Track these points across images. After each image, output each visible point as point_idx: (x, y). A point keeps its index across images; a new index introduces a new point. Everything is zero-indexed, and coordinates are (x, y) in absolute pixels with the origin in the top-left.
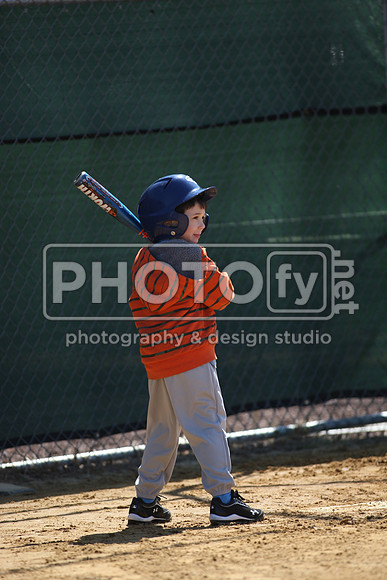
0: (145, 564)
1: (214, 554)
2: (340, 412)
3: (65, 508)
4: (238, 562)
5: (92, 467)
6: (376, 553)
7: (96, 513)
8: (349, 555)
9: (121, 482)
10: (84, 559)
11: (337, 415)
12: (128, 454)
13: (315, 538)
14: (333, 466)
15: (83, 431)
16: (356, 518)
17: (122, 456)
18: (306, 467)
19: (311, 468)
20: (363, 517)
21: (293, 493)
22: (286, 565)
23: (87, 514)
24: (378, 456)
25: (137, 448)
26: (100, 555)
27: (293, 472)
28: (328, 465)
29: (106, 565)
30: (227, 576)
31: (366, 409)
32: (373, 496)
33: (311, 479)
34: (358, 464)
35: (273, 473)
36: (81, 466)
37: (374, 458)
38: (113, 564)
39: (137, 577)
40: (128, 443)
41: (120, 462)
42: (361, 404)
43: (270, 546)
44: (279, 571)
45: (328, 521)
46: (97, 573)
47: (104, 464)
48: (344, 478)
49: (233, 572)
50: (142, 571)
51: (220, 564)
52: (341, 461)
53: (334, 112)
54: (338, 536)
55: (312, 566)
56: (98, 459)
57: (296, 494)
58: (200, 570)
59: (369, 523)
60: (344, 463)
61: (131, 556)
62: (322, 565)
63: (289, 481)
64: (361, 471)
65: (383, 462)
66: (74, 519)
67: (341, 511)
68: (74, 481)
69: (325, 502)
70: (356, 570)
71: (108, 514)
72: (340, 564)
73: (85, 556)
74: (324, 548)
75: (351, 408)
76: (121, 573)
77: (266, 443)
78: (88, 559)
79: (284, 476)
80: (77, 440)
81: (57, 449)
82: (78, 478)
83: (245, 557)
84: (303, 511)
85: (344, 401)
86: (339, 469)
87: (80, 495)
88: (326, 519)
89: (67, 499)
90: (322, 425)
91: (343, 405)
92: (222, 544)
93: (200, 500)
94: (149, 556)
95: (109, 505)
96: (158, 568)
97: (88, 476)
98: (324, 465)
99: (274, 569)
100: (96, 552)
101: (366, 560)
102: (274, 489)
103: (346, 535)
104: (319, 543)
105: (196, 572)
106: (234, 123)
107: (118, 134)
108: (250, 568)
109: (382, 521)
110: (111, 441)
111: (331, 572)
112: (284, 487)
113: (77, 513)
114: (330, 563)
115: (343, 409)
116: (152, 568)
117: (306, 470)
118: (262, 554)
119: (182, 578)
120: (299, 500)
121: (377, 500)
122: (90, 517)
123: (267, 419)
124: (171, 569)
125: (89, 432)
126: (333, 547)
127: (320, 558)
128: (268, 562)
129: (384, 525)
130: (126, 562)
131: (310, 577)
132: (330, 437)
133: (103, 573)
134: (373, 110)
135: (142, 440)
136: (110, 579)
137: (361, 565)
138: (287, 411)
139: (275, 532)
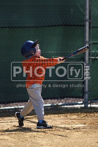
0: (16, 137)
1: (34, 135)
2: (67, 101)
4: (40, 138)
5: (4, 111)
6: (75, 138)
7: (5, 123)
8: (68, 138)
9: (11, 116)
10: (1, 135)
12: (13, 109)
13: (60, 133)
14: (65, 115)
15: (2, 102)
16: (71, 128)
17: (12, 109)
18: (58, 115)
19: (60, 115)
21: (55, 121)
23: (2, 123)
24: (77, 113)
25: (16, 107)
26: (5, 134)
27: (55, 116)
29: (6, 136)
30: (37, 141)
33: (59, 118)
34: (72, 115)
35: (50, 116)
36: (1, 111)
37: (76, 114)
38: (8, 136)
39: (14, 140)
40: (13, 106)
41: (11, 110)
42: (73, 100)
43: (48, 134)
44: (50, 140)
45: (63, 129)
46: (4, 138)
47: (7, 111)
48: (68, 118)
49: (39, 140)
51: (36, 138)
54: (66, 133)
55: (59, 140)
56: (5, 109)
58: (31, 139)
59: (74, 130)
60: (68, 114)
61: (13, 134)
62: (61, 140)
63: (54, 118)
64: (72, 117)
67: (67, 126)
69: (63, 124)
70: (70, 142)
71: (8, 124)
72: (66, 140)
75: (70, 100)
76: (10, 138)
77: (48, 108)
82: (0, 114)
83: (42, 137)
84: (57, 126)
85: (69, 99)
86: (67, 116)
87: (1, 118)
88: (63, 128)
90: (63, 104)
91: (68, 100)
92: (36, 133)
93: (31, 121)
94: (18, 135)
95: (8, 121)
96: (20, 138)
97: (3, 113)
98: (63, 115)
99: (49, 140)
101: (73, 139)
102: (50, 120)
103: (68, 133)
105: (29, 139)
106: (45, 27)
107: (16, 27)
108: (43, 139)
110: (9, 105)
111: (64, 142)
112: (53, 120)
114: (64, 139)
115: (68, 101)
116: (18, 138)
118: (46, 136)
120: (56, 123)
121: (76, 124)
123: (49, 102)
124: (23, 138)
125: (4, 103)
127: (61, 138)
128: (48, 138)
129: (77, 131)
130: (12, 136)
131: (58, 142)
132: (65, 108)
133: (6, 138)
134: (81, 26)
135: (17, 105)
136: (7, 140)
137: (71, 140)
138: (54, 100)
139: (50, 131)
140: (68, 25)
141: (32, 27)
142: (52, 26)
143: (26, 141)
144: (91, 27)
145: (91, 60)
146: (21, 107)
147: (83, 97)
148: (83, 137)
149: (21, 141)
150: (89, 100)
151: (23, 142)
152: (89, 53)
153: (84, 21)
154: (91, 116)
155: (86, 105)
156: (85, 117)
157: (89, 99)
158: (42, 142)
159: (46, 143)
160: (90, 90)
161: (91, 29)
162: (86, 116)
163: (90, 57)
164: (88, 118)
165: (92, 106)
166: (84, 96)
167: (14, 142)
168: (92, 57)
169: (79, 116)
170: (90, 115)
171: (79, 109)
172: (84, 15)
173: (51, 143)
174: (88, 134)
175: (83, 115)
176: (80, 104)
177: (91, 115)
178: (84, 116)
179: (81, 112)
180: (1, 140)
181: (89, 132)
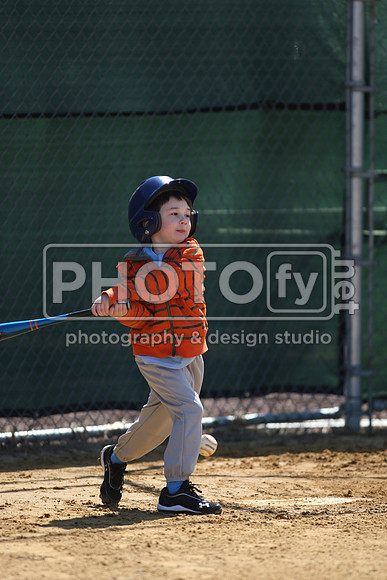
0: (79, 546)
1: (149, 540)
2: (279, 406)
3: (1, 486)
4: (172, 550)
5: (29, 446)
6: (311, 549)
7: (32, 493)
8: (284, 550)
9: (57, 463)
10: (18, 538)
11: (276, 409)
12: (66, 435)
13: (250, 530)
14: (271, 460)
15: (23, 410)
16: (292, 512)
17: (60, 437)
18: (244, 459)
19: (248, 460)
20: (299, 512)
21: (229, 484)
22: (220, 556)
23: (23, 493)
24: (316, 452)
25: (75, 430)
26: (34, 535)
27: (230, 463)
28: (266, 458)
29: (40, 544)
30: (161, 564)
31: (306, 405)
32: (309, 492)
33: (248, 471)
34: (296, 459)
35: (210, 464)
36: (18, 445)
37: (311, 454)
38: (47, 544)
39: (70, 559)
40: (66, 424)
41: (57, 443)
42: (301, 401)
43: (205, 535)
44: (212, 561)
45: (264, 515)
46: (31, 553)
47: (41, 444)
48: (281, 472)
49: (167, 559)
50: (76, 553)
51: (154, 551)
52: (278, 455)
53: (293, 107)
54: (273, 530)
55: (245, 558)
56: (35, 439)
57: (232, 485)
58: (134, 555)
59: (304, 519)
60: (281, 457)
61: (65, 538)
62: (256, 558)
63: (226, 472)
64: (299, 467)
65: (320, 459)
66: (10, 497)
67: (276, 505)
68: (11, 459)
69: (260, 495)
70: (290, 565)
71: (44, 494)
72: (274, 558)
73: (20, 535)
74: (258, 541)
75: (291, 403)
76: (55, 553)
78: (22, 537)
79: (221, 467)
80: (16, 419)
82: (14, 456)
83: (180, 546)
84: (239, 502)
85: (284, 395)
86: (277, 463)
87: (17, 474)
88: (262, 512)
89: (3, 476)
90: (261, 418)
91: (282, 400)
92: (157, 530)
93: (136, 486)
94: (83, 538)
95: (45, 485)
96: (92, 551)
97: (25, 455)
98: (261, 458)
99: (208, 559)
100: (31, 531)
101: (300, 556)
102: (211, 479)
103: (282, 530)
104: (254, 535)
105: (129, 557)
106: (192, 111)
107: (75, 115)
108: (184, 556)
109: (318, 517)
110: (50, 421)
111: (264, 565)
112: (221, 478)
113: (13, 491)
114: (264, 557)
115: (283, 403)
116: (86, 550)
117: (243, 462)
118: (196, 544)
120: (235, 492)
121: (313, 496)
122: (26, 496)
123: (206, 409)
124: (105, 552)
125: (28, 412)
126: (267, 541)
127: (254, 551)
128: (203, 551)
129: (319, 522)
130: (60, 543)
131: (244, 568)
132: (268, 431)
133: (37, 553)
134: (331, 107)
135: (81, 422)
136: (43, 559)
137: (295, 560)
138: (227, 402)
139: (210, 522)
140: (280, 106)
141: (140, 114)
142: (217, 109)
143: (116, 562)
144: (372, 113)
145: (371, 240)
146: (96, 429)
147: (338, 390)
148: (341, 547)
149: (97, 564)
150: (364, 401)
151: (106, 568)
152: (365, 217)
153: (345, 88)
154: (373, 462)
155: (353, 419)
156: (348, 468)
157: (365, 396)
158: (178, 567)
159: (195, 570)
160: (366, 363)
161: (372, 122)
162: (354, 463)
163: (366, 232)
164: (359, 470)
165: (376, 423)
166: (346, 385)
167: (70, 566)
168: (377, 233)
169: (325, 465)
170: (367, 460)
171: (323, 435)
172: (345, 67)
173: (216, 570)
174: (361, 536)
175: (342, 459)
176: (328, 417)
177: (371, 458)
178: (345, 463)
179: (332, 450)
180: (19, 557)
181: (363, 526)
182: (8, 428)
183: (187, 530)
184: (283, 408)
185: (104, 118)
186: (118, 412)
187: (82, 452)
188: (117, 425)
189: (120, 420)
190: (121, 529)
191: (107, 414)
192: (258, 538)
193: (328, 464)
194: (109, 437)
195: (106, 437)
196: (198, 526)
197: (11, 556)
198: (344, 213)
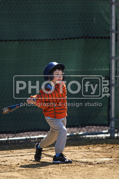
0: (28, 173)
1: (50, 172)
2: (90, 130)
3: (4, 155)
4: (57, 174)
5: (13, 143)
6: (100, 174)
7: (14, 157)
8: (91, 174)
9: (21, 148)
10: (10, 171)
12: (24, 139)
13: (81, 168)
14: (87, 147)
15: (11, 131)
16: (94, 163)
17: (22, 140)
19: (80, 147)
20: (96, 163)
22: (72, 176)
24: (101, 144)
25: (27, 138)
27: (75, 148)
28: (86, 146)
29: (16, 173)
31: (98, 130)
32: (99, 157)
33: (80, 150)
34: (95, 146)
35: (69, 148)
36: (10, 142)
37: (100, 145)
38: (19, 173)
39: (26, 177)
40: (24, 136)
41: (21, 141)
42: (96, 128)
43: (67, 170)
45: (85, 164)
47: (17, 142)
48: (90, 150)
49: (55, 177)
50: (27, 176)
51: (52, 175)
52: (89, 145)
53: (93, 38)
54: (88, 168)
55: (80, 177)
56: (15, 140)
57: (75, 155)
58: (45, 176)
59: (98, 165)
60: (90, 146)
61: (24, 171)
62: (83, 177)
64: (96, 149)
65: (102, 146)
66: (7, 158)
67: (89, 161)
68: (7, 147)
69: (84, 157)
71: (18, 157)
72: (88, 177)
73: (10, 170)
74: (83, 172)
75: (93, 129)
76: (21, 176)
78: (11, 171)
79: (72, 149)
80: (9, 134)
81: (2, 137)
82: (8, 146)
83: (59, 173)
84: (77, 160)
85: (91, 127)
86: (89, 147)
87: (9, 151)
88: (85, 163)
89: (5, 152)
90: (84, 134)
92: (52, 169)
93: (46, 155)
94: (30, 171)
95: (18, 155)
96: (32, 175)
97: (12, 145)
98: (84, 146)
99: (68, 177)
100: (14, 169)
101: (96, 176)
102: (69, 153)
103: (90, 168)
104: (82, 170)
105: (44, 177)
106: (63, 39)
107: (27, 40)
108: (61, 176)
110: (19, 135)
112: (72, 152)
113: (8, 156)
114: (85, 177)
115: (91, 129)
116: (31, 175)
117: (79, 147)
118: (65, 173)
119: (40, 178)
120: (76, 157)
121: (100, 158)
122: (12, 158)
124: (36, 175)
125: (13, 132)
126: (86, 172)
127: (82, 175)
128: (66, 175)
129: (102, 166)
130: (23, 173)
132: (86, 138)
133: (15, 176)
134: (105, 38)
135: (29, 135)
136: (17, 177)
137: (95, 178)
138: (74, 129)
139: (69, 166)
140: (90, 38)
141: (47, 40)
142: (70, 38)
144: (118, 40)
145: (118, 79)
146: (33, 137)
147: (108, 125)
148: (109, 174)
150: (116, 129)
152: (116, 72)
153: (110, 32)
155: (112, 134)
156: (111, 149)
157: (116, 127)
160: (116, 117)
161: (118, 42)
162: (113, 147)
163: (116, 76)
164: (114, 150)
166: (110, 123)
169: (104, 148)
170: (117, 147)
171: (103, 139)
172: (110, 25)
174: (115, 170)
175: (109, 146)
176: (105, 133)
178: (110, 147)
179: (106, 143)
180: (10, 177)
181: (116, 167)
182: (6, 137)
183: (62, 168)
184: (91, 131)
185: (36, 41)
186: (40, 132)
187: (29, 144)
188: (40, 136)
189: (41, 135)
190: (41, 168)
191: (37, 133)
192: (84, 171)
193: (105, 148)
194: (37, 140)
195: (36, 140)
196: (65, 167)
197: (7, 177)
198: (110, 70)
